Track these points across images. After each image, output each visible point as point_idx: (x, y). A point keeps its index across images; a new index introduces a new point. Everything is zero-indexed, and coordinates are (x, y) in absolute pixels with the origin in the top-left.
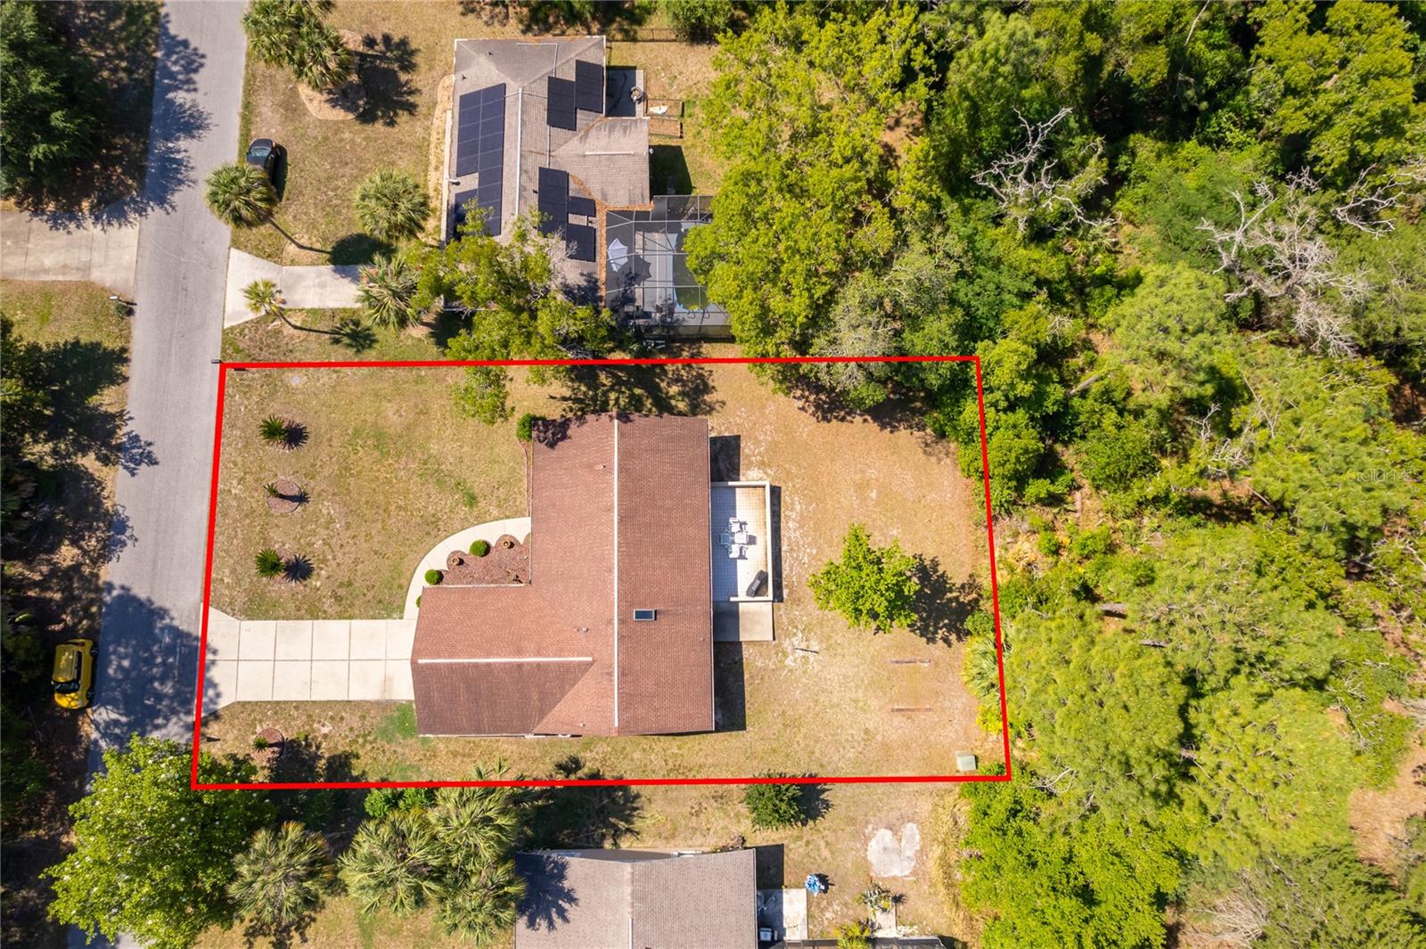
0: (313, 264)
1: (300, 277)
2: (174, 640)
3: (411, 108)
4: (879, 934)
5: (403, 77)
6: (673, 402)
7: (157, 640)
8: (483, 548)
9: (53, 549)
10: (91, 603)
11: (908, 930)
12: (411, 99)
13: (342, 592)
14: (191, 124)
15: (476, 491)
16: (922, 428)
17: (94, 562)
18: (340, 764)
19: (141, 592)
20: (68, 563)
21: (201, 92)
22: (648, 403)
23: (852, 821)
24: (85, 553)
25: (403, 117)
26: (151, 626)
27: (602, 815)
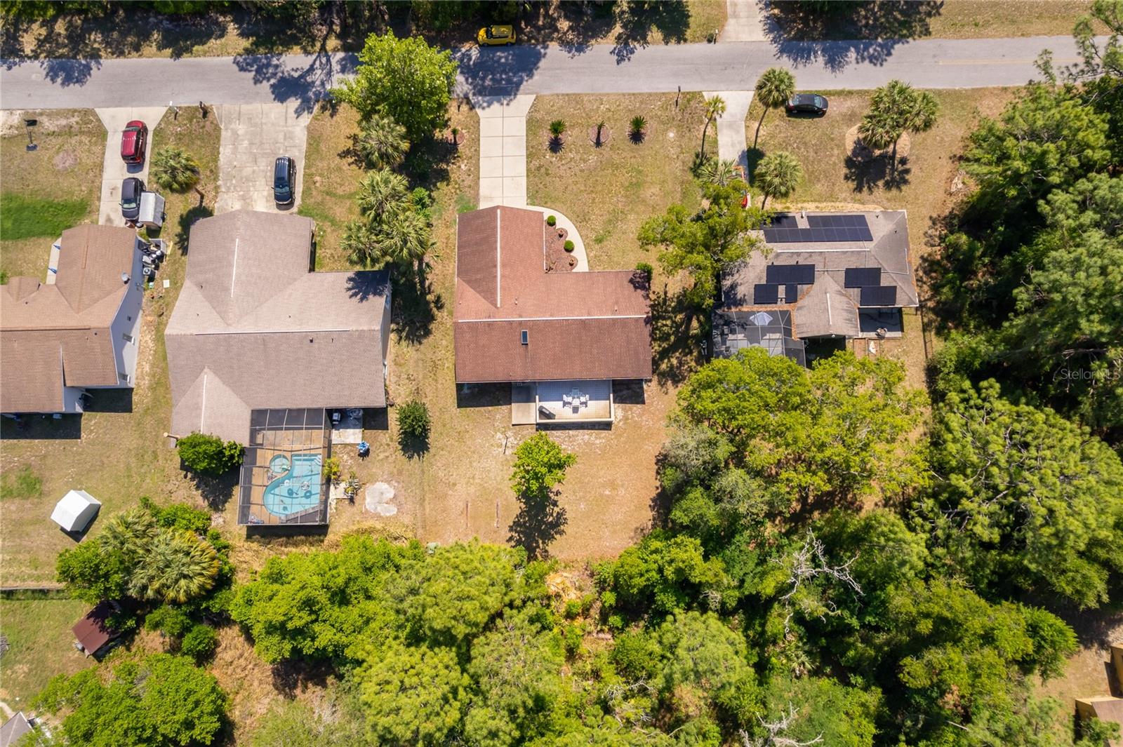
0: (747, 138)
1: (738, 132)
2: (516, 83)
3: (859, 189)
4: (332, 487)
5: (880, 183)
6: (666, 361)
7: (515, 74)
8: (569, 247)
9: (567, 18)
10: (537, 40)
11: (333, 505)
12: (865, 189)
13: (543, 170)
14: (834, 62)
15: (605, 243)
16: (654, 526)
17: (560, 39)
18: (444, 176)
19: (542, 64)
20: (559, 26)
21: (856, 66)
22: (665, 345)
23: (400, 473)
24: (565, 34)
25: (852, 185)
26: (524, 70)
27: (410, 322)
